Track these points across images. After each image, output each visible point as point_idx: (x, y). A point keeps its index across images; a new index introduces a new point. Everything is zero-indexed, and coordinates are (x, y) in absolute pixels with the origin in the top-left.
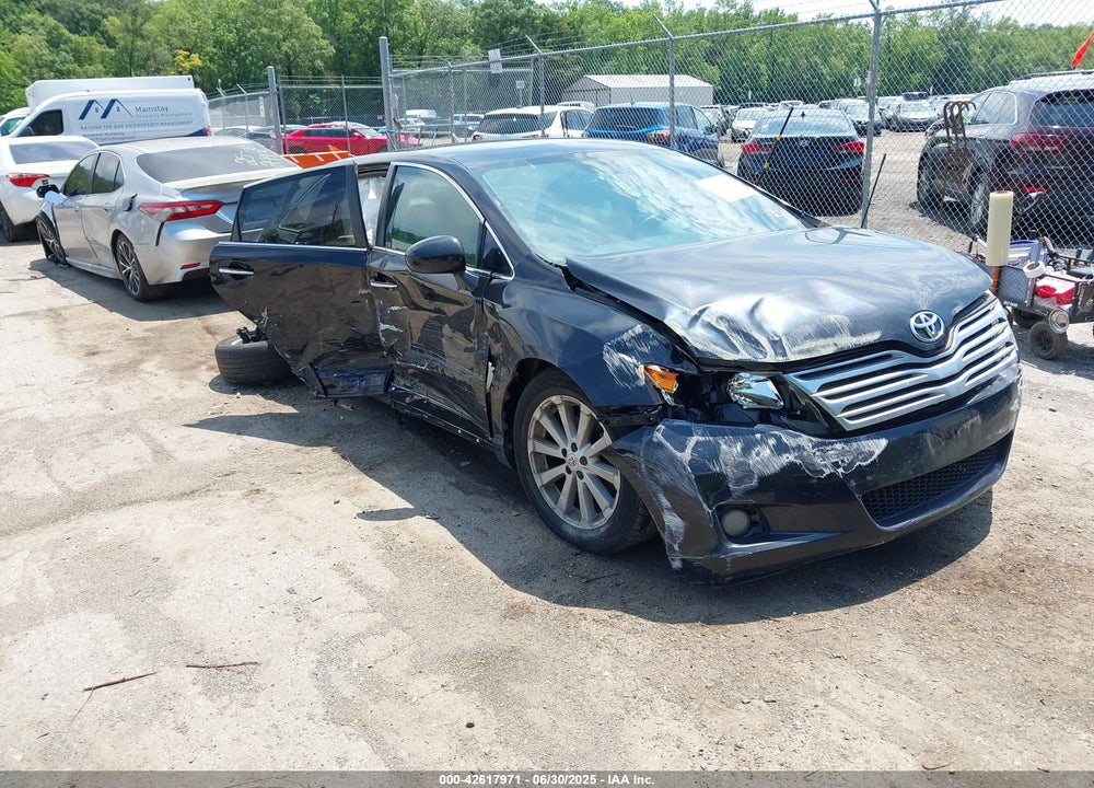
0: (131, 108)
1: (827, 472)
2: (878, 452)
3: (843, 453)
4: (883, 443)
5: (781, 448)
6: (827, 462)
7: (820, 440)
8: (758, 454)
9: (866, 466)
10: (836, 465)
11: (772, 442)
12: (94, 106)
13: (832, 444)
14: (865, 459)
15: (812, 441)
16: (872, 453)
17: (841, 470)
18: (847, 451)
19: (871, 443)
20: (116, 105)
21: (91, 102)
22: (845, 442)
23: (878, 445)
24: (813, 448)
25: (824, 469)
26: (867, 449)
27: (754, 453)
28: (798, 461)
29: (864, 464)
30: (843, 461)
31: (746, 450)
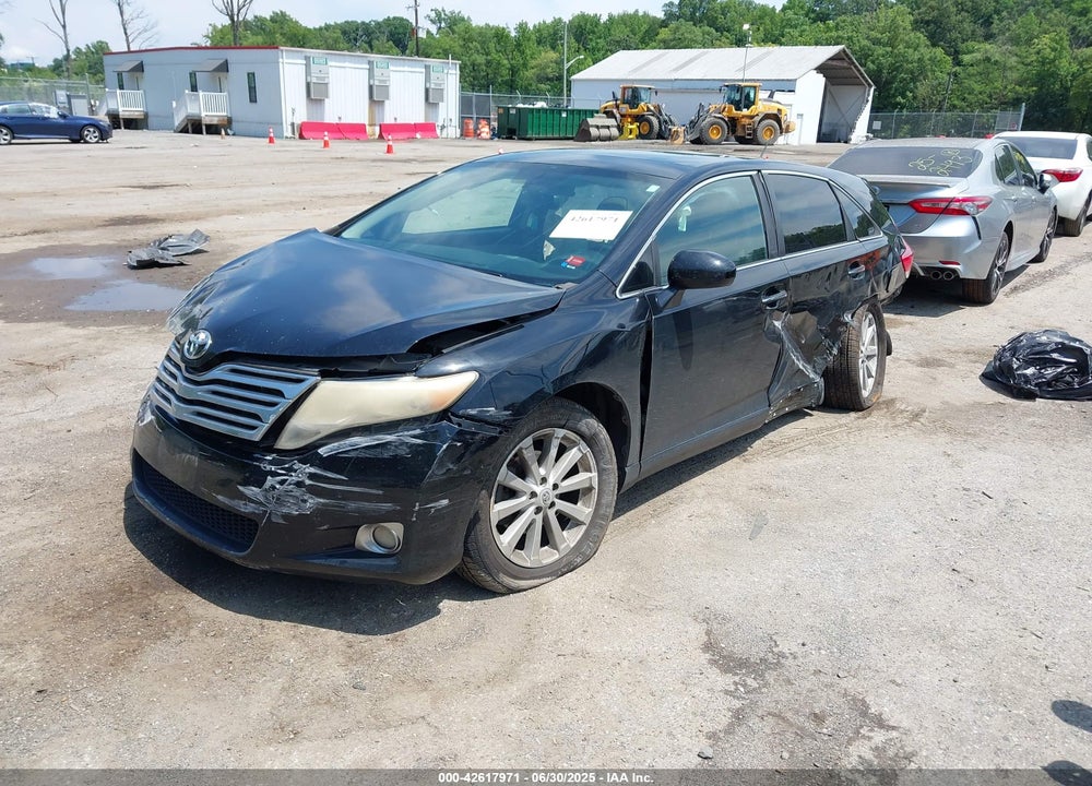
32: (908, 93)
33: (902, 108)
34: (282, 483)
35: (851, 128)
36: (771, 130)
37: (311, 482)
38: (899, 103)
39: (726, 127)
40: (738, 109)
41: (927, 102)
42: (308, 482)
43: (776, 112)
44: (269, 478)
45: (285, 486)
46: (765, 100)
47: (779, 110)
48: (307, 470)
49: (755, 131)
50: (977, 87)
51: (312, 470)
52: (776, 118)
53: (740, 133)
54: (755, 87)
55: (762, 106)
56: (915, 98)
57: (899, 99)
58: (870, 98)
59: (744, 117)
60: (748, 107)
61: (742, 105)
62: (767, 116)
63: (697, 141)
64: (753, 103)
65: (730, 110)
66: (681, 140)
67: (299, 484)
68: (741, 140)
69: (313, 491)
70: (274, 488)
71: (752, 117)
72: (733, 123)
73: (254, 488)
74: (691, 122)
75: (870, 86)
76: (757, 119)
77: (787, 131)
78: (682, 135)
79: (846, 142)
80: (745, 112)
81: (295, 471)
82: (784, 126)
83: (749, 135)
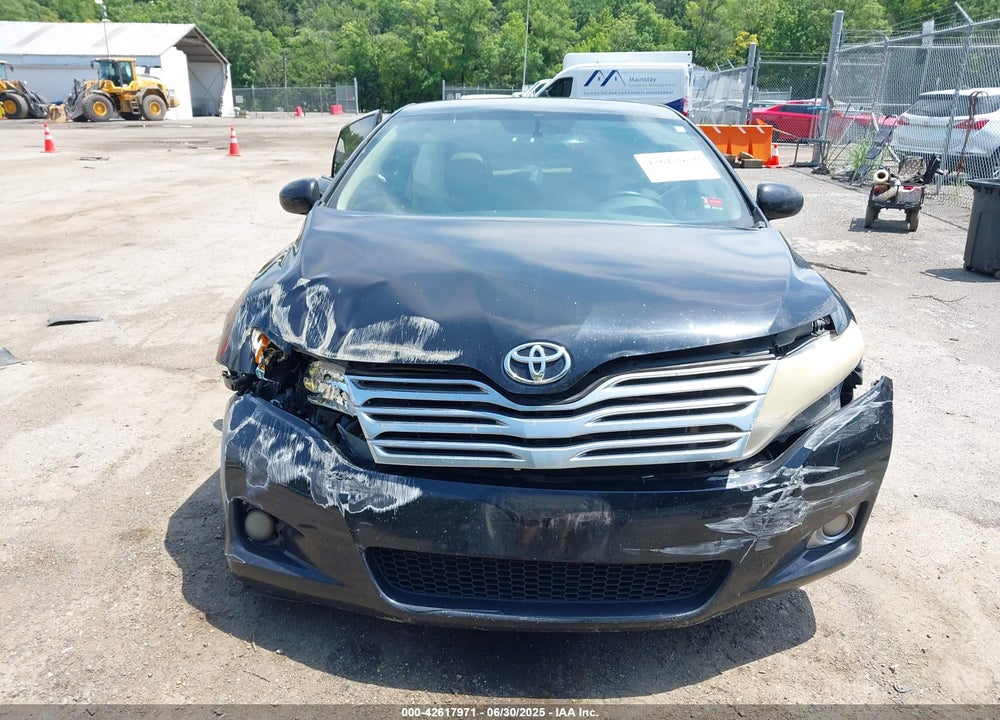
0: (626, 78)
1: (331, 503)
2: (400, 502)
3: (361, 487)
4: (415, 493)
5: (303, 458)
6: (334, 492)
7: (346, 462)
8: (280, 456)
9: (378, 514)
10: (343, 499)
11: (300, 447)
12: (599, 75)
13: (356, 472)
14: (381, 505)
15: (337, 461)
16: (392, 501)
17: (346, 507)
18: (364, 487)
19: (399, 488)
20: (616, 74)
21: (596, 72)
22: (370, 477)
23: (406, 494)
24: (333, 470)
25: (329, 499)
26: (387, 494)
27: (277, 453)
28: (309, 479)
29: (376, 510)
30: (353, 497)
31: (275, 448)
32: (251, 70)
33: (250, 84)
34: (775, 499)
35: (219, 102)
36: (158, 106)
37: (808, 486)
38: (246, 80)
39: (110, 104)
40: (117, 84)
41: (270, 78)
42: (804, 487)
43: (157, 87)
44: (755, 499)
45: (780, 501)
46: (142, 75)
47: (159, 86)
48: (802, 473)
49: (141, 106)
50: (309, 66)
51: (806, 471)
52: (159, 92)
53: (125, 109)
54: (130, 63)
55: (141, 82)
56: (258, 74)
57: (245, 76)
58: (229, 74)
59: (125, 92)
60: (128, 83)
61: (121, 80)
62: (149, 92)
63: (82, 119)
64: (132, 79)
65: (109, 86)
66: (63, 118)
67: (795, 493)
68: (128, 116)
69: (809, 495)
70: (764, 508)
71: (134, 93)
72: (116, 99)
73: (733, 520)
74: (70, 99)
75: (226, 63)
76: (140, 94)
77: (173, 106)
78: (63, 113)
79: (217, 115)
80: (125, 87)
81: (788, 479)
82: (169, 101)
83: (136, 110)
